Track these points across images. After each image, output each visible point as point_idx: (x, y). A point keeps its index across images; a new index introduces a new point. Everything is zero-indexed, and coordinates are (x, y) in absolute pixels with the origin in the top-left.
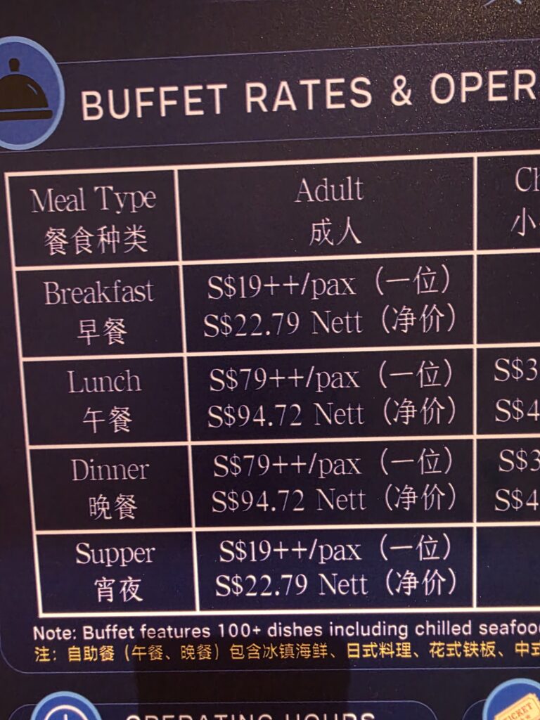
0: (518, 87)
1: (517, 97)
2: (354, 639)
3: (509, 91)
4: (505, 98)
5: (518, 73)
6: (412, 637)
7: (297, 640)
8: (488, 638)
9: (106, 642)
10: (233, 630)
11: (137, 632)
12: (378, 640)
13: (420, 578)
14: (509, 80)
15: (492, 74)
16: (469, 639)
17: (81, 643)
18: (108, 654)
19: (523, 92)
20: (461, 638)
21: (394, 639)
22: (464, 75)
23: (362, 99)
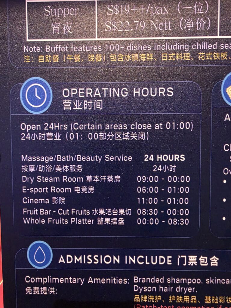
2: (165, 52)
6: (191, 51)
7: (140, 52)
8: (224, 50)
9: (56, 53)
10: (112, 47)
11: (69, 49)
12: (175, 52)
16: (216, 51)
17: (44, 53)
18: (56, 59)
20: (212, 51)
21: (182, 51)
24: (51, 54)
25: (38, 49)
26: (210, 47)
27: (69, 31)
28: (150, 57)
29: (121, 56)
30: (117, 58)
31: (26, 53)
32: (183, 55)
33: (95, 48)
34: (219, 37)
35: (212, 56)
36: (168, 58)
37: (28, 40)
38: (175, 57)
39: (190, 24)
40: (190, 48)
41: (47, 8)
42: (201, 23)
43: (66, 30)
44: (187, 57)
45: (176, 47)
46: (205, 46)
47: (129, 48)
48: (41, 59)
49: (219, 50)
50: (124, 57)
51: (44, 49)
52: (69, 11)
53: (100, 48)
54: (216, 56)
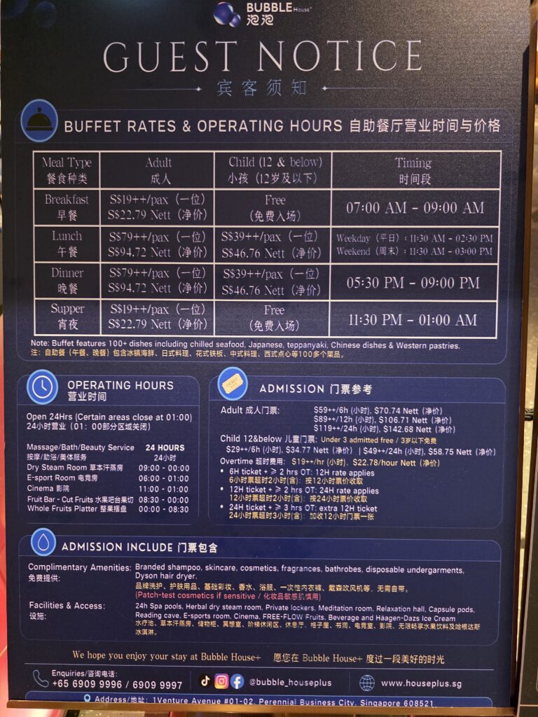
0: (230, 127)
1: (230, 130)
2: (165, 348)
3: (227, 128)
4: (225, 131)
5: (230, 121)
6: (189, 348)
7: (141, 348)
8: (220, 349)
9: (62, 347)
10: (115, 343)
11: (75, 344)
12: (175, 349)
13: (192, 322)
14: (227, 124)
15: (220, 121)
16: (212, 349)
17: (51, 348)
18: (62, 353)
19: (232, 129)
20: (209, 349)
21: (181, 348)
22: (210, 121)
23: (172, 128)
24: (57, 348)
25: (45, 344)
26: (207, 345)
27: (74, 327)
28: (151, 353)
29: (124, 351)
30: (120, 353)
31: (34, 347)
32: (182, 352)
33: (100, 344)
34: (214, 336)
35: (209, 353)
36: (168, 354)
37: (35, 335)
38: (174, 353)
39: (188, 324)
40: (189, 345)
41: (54, 306)
42: (198, 324)
43: (72, 327)
44: (186, 353)
45: (175, 344)
46: (202, 344)
47: (132, 344)
48: (48, 353)
49: (215, 348)
50: (126, 353)
51: (50, 343)
52: (75, 309)
53: (104, 344)
54: (213, 353)
